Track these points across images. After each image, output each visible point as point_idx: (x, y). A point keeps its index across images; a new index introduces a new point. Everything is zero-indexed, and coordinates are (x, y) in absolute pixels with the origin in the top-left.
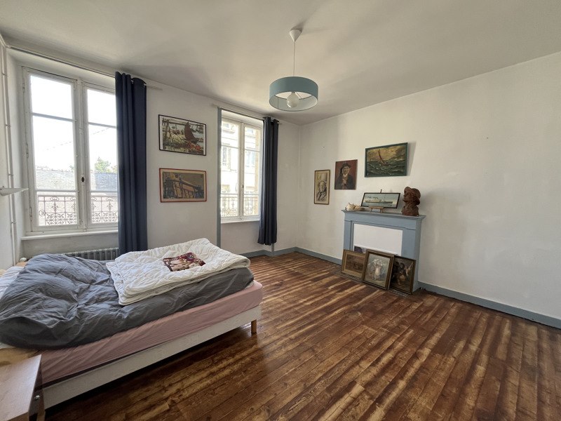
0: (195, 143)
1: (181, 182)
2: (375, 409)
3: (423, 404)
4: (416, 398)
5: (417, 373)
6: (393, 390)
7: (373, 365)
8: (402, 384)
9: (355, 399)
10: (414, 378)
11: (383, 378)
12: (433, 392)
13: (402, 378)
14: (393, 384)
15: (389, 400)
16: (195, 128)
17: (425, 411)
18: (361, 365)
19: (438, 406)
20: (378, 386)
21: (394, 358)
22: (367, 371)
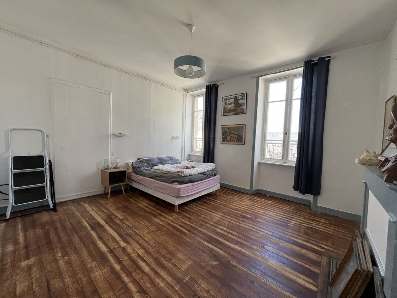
0: (239, 107)
1: (231, 133)
2: (107, 248)
3: (97, 273)
4: (103, 271)
5: (123, 282)
6: (114, 260)
7: (139, 256)
8: (117, 267)
9: (117, 242)
10: (119, 278)
11: (126, 258)
12: (101, 285)
13: (122, 269)
14: (119, 262)
15: (109, 255)
16: (239, 98)
17: (92, 272)
18: (141, 249)
19: (91, 282)
20: (121, 254)
21: (143, 272)
22: (135, 252)
